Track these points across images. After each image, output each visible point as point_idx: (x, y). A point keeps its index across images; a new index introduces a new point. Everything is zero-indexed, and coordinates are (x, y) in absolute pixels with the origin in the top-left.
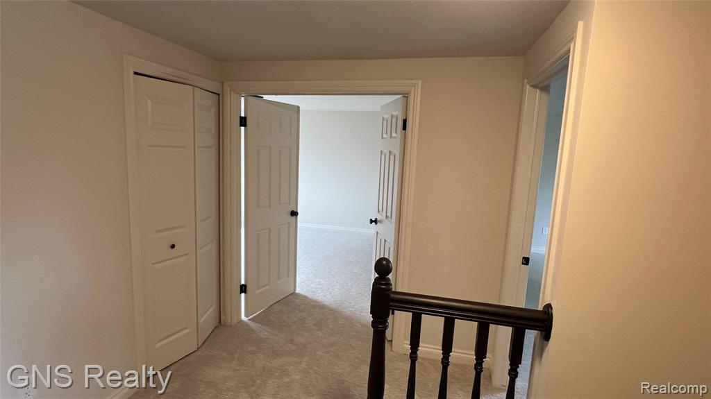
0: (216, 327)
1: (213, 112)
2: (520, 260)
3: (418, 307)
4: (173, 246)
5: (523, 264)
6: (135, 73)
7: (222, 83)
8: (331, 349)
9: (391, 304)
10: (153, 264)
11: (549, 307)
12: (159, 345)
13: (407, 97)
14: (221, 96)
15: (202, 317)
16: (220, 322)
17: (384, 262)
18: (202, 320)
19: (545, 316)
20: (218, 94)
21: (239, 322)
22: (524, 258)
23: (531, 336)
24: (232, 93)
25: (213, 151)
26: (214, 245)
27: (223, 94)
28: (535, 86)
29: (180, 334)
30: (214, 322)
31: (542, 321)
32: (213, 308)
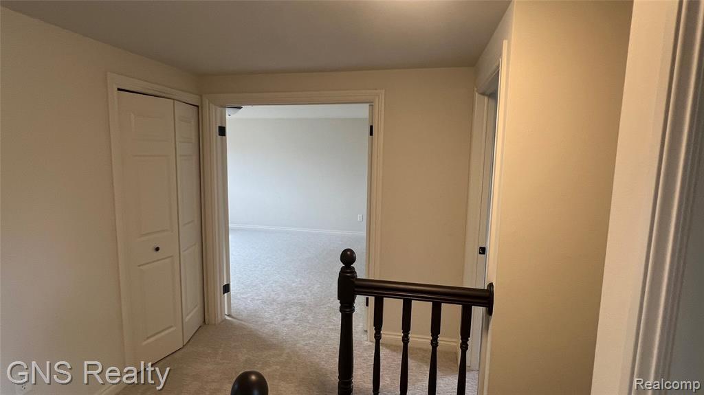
0: (200, 327)
1: (193, 123)
2: (477, 250)
3: (379, 291)
4: (157, 249)
5: (480, 253)
6: (119, 89)
7: (201, 96)
8: (311, 341)
9: (356, 289)
10: (139, 266)
11: (491, 285)
12: (146, 342)
13: (372, 105)
14: (200, 108)
15: (187, 315)
16: (204, 321)
17: (349, 253)
18: (187, 319)
19: (488, 294)
20: (198, 106)
21: (223, 321)
22: (481, 248)
23: (478, 312)
24: (211, 104)
25: (195, 158)
26: (197, 248)
27: (202, 107)
28: (483, 94)
29: (167, 332)
30: (198, 321)
31: (485, 298)
32: (197, 308)
